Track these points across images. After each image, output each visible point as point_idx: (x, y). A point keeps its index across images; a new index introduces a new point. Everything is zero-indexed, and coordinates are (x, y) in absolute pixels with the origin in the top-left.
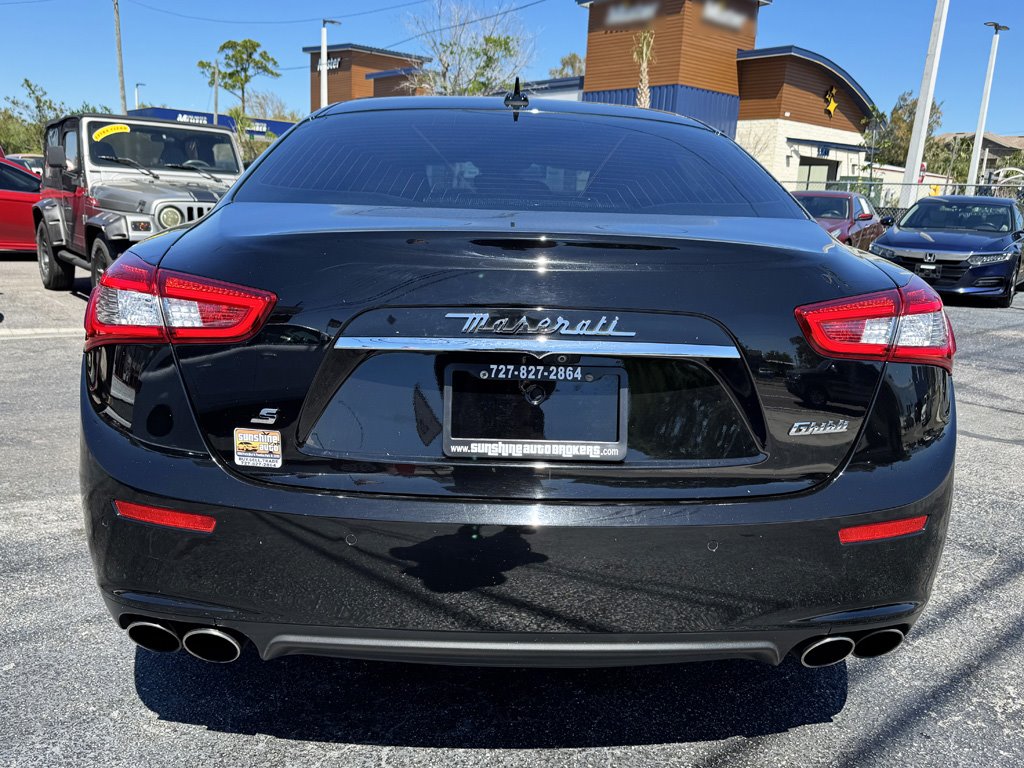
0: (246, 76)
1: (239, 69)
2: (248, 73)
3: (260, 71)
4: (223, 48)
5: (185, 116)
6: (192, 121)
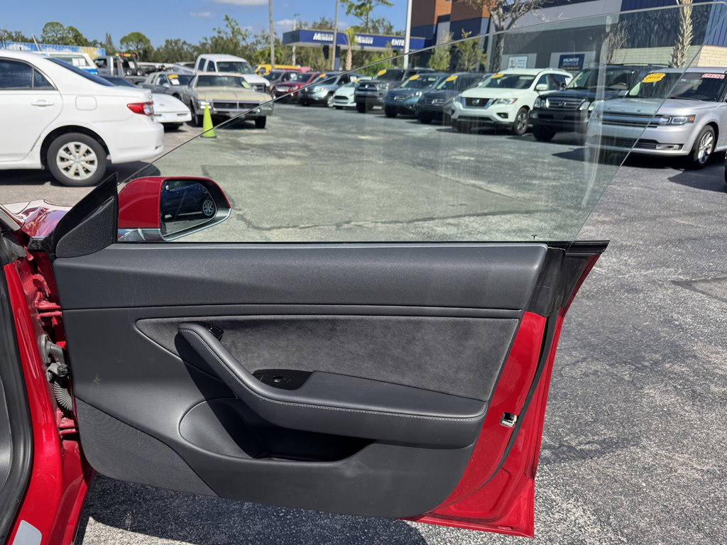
2: (372, 5)
5: (319, 35)
6: (324, 39)
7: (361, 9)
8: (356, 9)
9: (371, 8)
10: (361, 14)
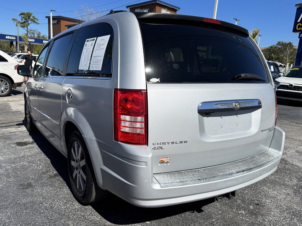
1: (26, 21)
3: (33, 22)
4: (21, 14)
5: (8, 36)
6: (11, 38)
7: (24, 24)
8: (21, 24)
9: (28, 24)
10: (24, 27)
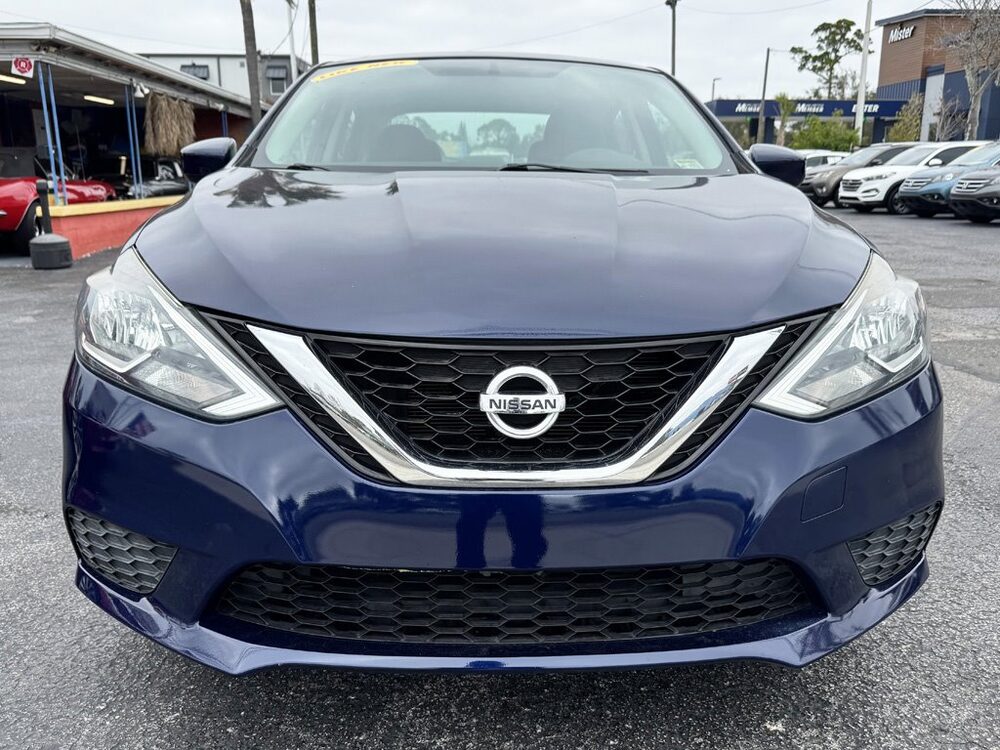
0: (836, 56)
1: (830, 50)
2: (839, 54)
3: (853, 49)
4: (817, 30)
5: (743, 105)
6: (750, 109)
7: (822, 61)
8: (814, 61)
9: (837, 59)
10: (821, 69)
